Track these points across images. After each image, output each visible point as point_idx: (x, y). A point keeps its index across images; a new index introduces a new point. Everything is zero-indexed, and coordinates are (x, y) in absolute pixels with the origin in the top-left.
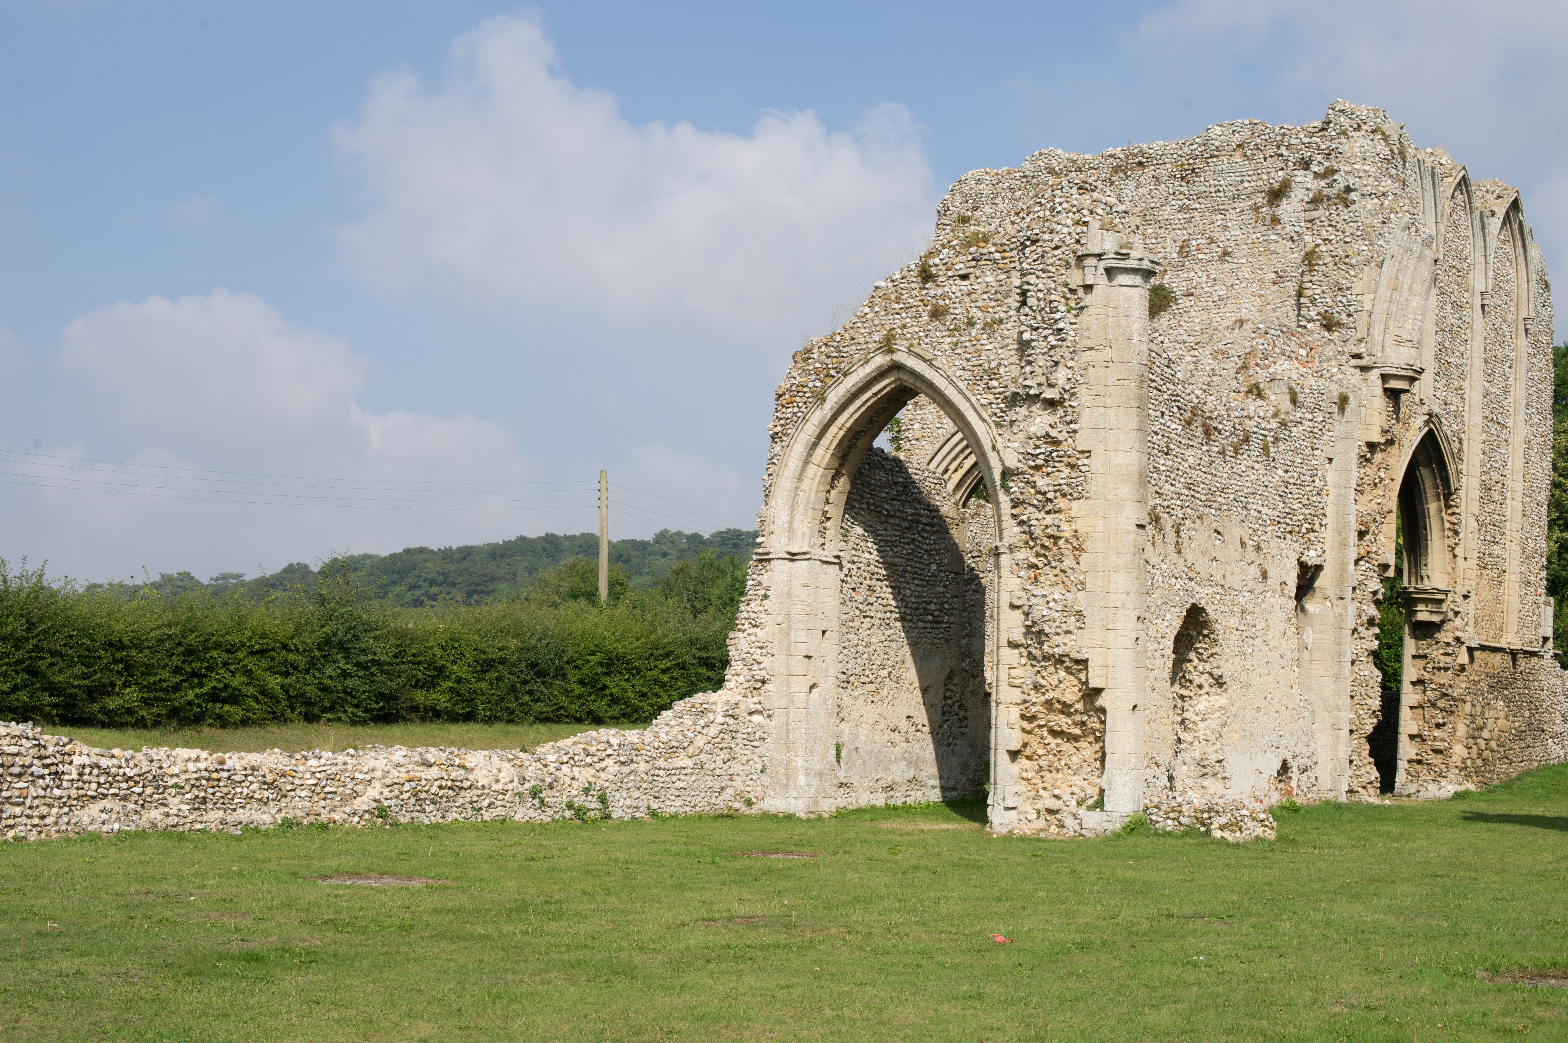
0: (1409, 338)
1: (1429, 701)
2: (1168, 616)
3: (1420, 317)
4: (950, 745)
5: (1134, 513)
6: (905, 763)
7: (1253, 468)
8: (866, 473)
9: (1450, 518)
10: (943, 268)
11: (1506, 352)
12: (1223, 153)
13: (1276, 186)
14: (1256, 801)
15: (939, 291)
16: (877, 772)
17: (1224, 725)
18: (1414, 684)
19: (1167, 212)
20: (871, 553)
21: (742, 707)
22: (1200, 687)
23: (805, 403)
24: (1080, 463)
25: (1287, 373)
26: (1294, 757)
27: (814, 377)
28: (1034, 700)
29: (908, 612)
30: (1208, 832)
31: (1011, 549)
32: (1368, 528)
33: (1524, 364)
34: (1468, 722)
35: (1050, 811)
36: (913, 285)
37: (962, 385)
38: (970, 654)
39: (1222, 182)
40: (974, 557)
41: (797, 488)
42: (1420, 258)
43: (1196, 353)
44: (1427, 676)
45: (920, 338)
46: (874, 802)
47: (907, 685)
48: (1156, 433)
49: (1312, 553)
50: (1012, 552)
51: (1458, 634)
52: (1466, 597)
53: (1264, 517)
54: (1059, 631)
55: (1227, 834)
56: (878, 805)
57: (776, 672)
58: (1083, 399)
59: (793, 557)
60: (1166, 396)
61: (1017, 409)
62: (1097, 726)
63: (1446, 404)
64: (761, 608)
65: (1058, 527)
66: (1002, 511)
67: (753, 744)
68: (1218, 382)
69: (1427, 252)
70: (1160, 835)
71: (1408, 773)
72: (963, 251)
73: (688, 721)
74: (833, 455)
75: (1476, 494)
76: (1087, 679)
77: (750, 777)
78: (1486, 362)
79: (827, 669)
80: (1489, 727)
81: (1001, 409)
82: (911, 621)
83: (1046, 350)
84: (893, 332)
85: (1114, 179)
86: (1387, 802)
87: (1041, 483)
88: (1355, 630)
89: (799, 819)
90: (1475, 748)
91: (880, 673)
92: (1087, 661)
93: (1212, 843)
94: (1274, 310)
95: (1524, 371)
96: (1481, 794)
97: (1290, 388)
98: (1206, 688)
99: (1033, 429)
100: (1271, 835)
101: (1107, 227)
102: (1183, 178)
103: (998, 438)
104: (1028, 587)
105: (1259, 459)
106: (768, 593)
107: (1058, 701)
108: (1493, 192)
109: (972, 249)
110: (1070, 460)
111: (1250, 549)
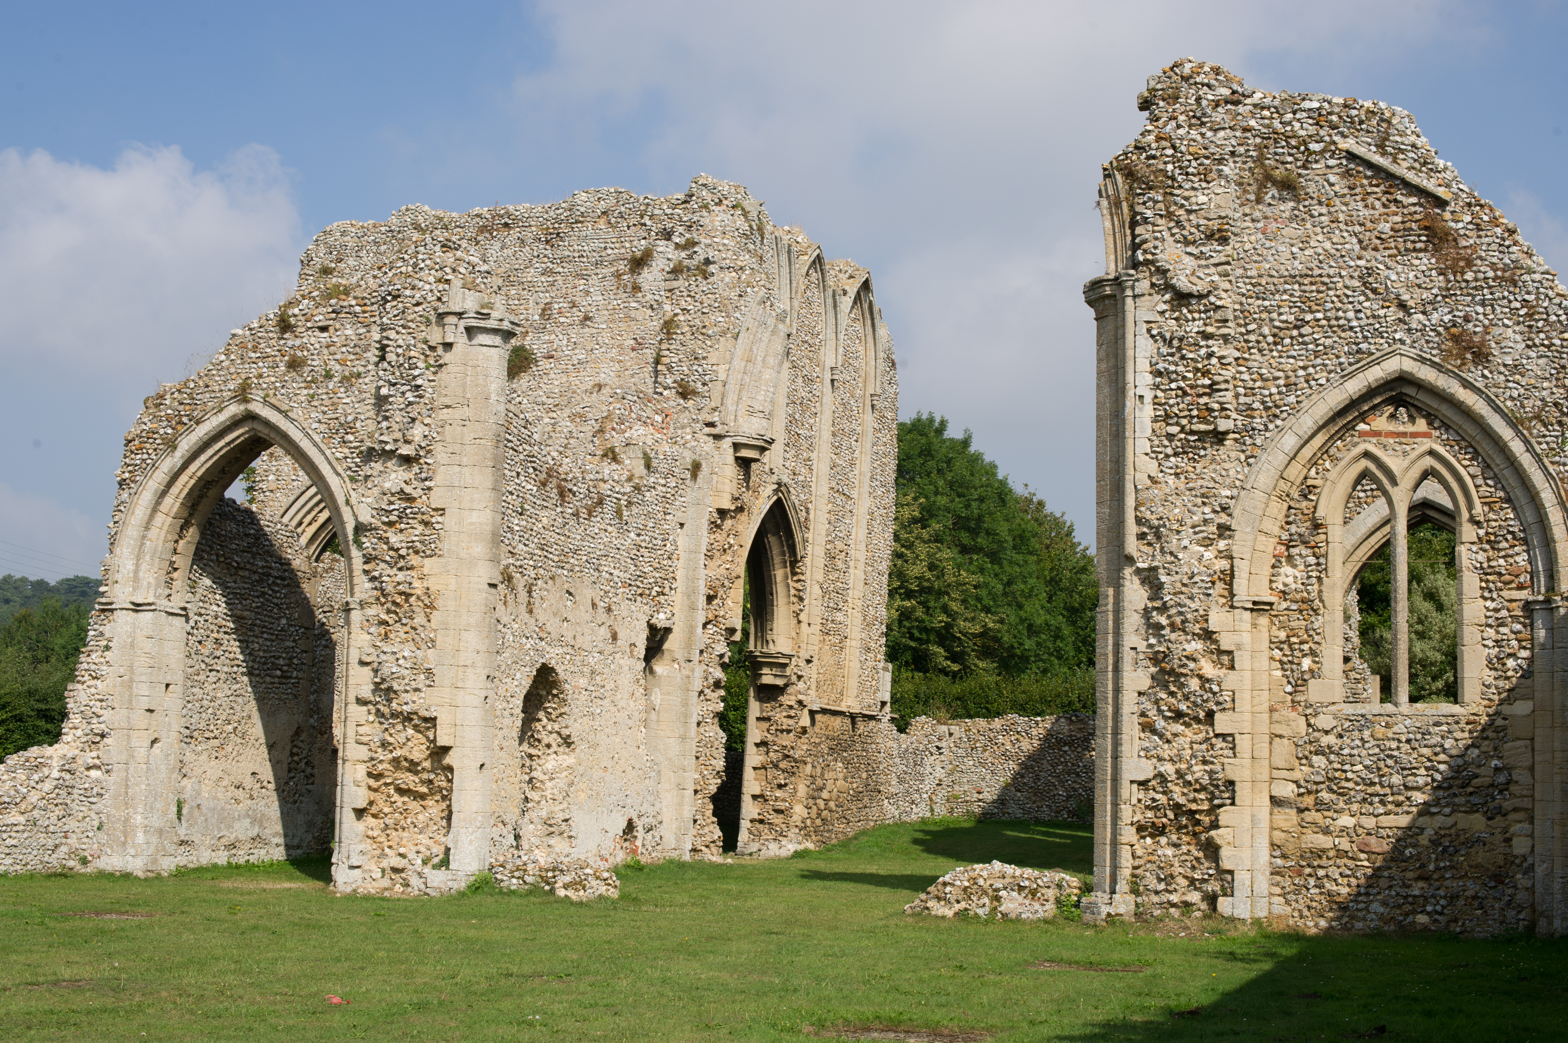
0: (761, 409)
1: (772, 762)
2: (518, 676)
3: (772, 389)
4: (295, 802)
5: (486, 572)
6: (249, 820)
7: (606, 531)
8: (217, 524)
9: (796, 585)
10: (303, 319)
11: (853, 426)
12: (588, 219)
13: (638, 254)
14: (602, 860)
15: (298, 342)
16: (220, 830)
17: (571, 784)
18: (757, 745)
19: (530, 275)
20: (219, 606)
21: (80, 761)
22: (549, 746)
23: (155, 450)
24: (434, 520)
25: (642, 439)
26: (639, 817)
27: (165, 423)
28: (382, 758)
29: (256, 666)
30: (552, 891)
31: (362, 605)
32: (716, 592)
33: (869, 438)
34: (808, 783)
35: (395, 870)
36: (271, 335)
37: (317, 438)
38: (318, 711)
39: (586, 248)
40: (325, 612)
41: (144, 537)
42: (773, 332)
43: (554, 415)
44: (770, 738)
45: (276, 388)
46: (216, 860)
47: (252, 741)
48: (511, 493)
49: (662, 616)
50: (362, 608)
51: (800, 697)
52: (809, 661)
53: (616, 579)
54: (408, 688)
55: (570, 893)
56: (220, 863)
57: (116, 725)
58: (439, 456)
59: (137, 607)
60: (522, 457)
61: (373, 464)
62: (444, 784)
63: (794, 474)
64: (102, 660)
65: (410, 584)
66: (354, 567)
67: (90, 800)
68: (575, 445)
69: (781, 326)
70: (505, 894)
71: (751, 832)
72: (323, 303)
73: (21, 775)
74: (182, 504)
75: (821, 562)
76: (435, 737)
77: (86, 834)
78: (834, 435)
79: (170, 724)
80: (829, 788)
81: (356, 463)
82: (258, 675)
83: (403, 406)
84: (249, 382)
85: (479, 238)
86: (729, 861)
87: (394, 539)
88: (701, 693)
89: (137, 877)
90: (815, 808)
91: (225, 728)
92: (435, 719)
93: (556, 902)
94: (632, 376)
95: (869, 445)
96: (820, 852)
97: (645, 454)
98: (554, 748)
99: (387, 485)
100: (614, 893)
101: (469, 286)
102: (547, 242)
103: (352, 493)
104: (378, 644)
105: (612, 522)
106: (111, 644)
107: (406, 759)
108: (846, 272)
109: (333, 301)
110: (424, 517)
111: (601, 611)
